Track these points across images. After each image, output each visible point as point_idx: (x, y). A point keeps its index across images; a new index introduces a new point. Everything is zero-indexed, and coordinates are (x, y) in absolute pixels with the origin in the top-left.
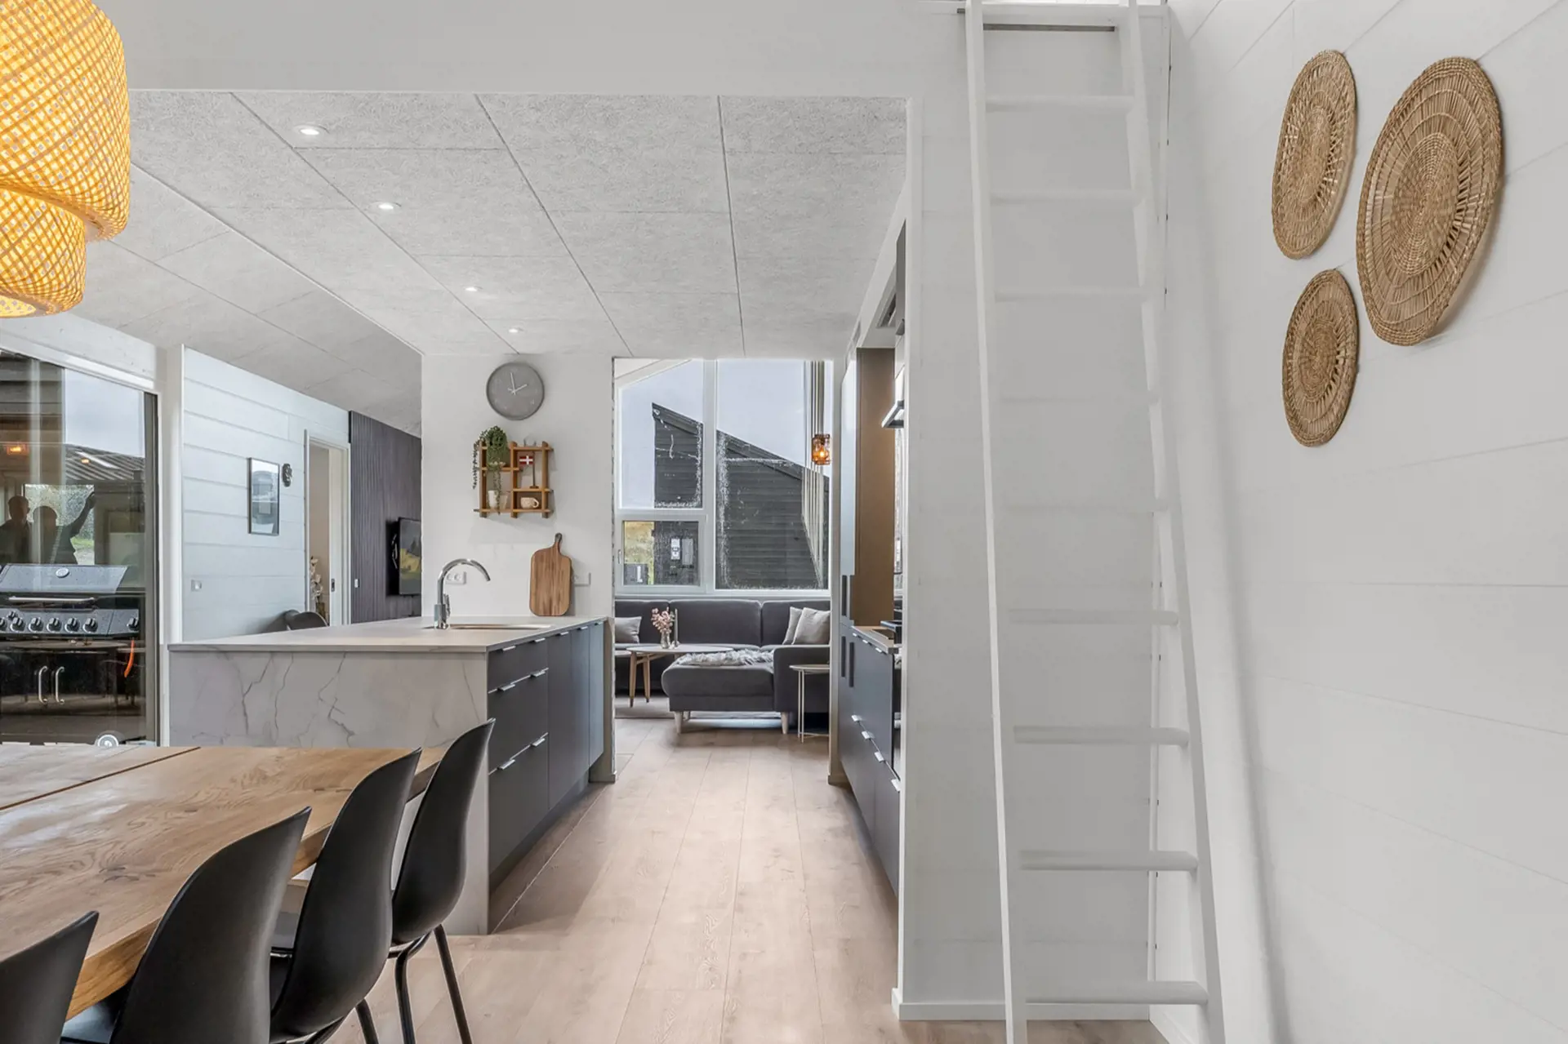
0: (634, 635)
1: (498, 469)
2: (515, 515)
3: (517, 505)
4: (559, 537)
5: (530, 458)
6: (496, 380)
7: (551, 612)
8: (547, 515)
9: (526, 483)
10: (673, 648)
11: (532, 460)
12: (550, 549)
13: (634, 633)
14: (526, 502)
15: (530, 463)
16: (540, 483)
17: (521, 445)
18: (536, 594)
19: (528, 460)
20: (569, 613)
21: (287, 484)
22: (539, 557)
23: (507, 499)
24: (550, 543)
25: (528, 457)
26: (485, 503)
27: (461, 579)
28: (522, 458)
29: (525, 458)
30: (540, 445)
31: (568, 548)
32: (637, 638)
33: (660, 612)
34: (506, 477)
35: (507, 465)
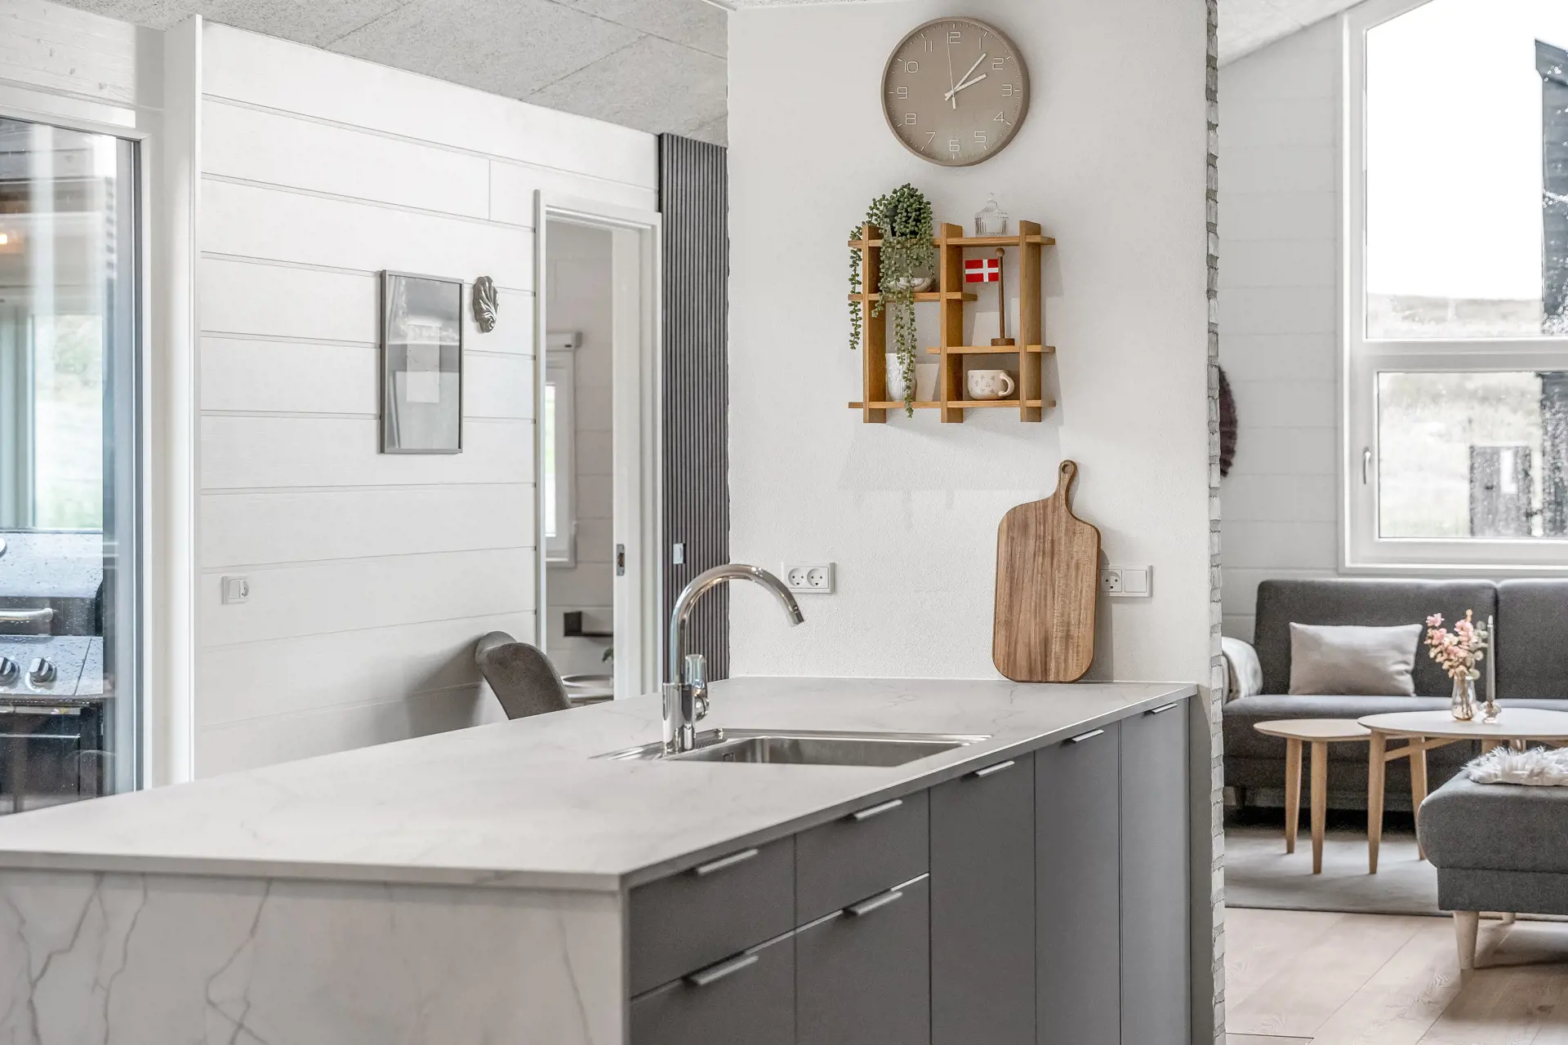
0: (1400, 673)
1: (909, 295)
2: (956, 416)
3: (958, 389)
4: (1070, 471)
5: (992, 264)
6: (906, 65)
7: (1045, 671)
8: (1036, 415)
9: (983, 330)
10: (1482, 721)
11: (995, 270)
12: (1045, 502)
13: (1400, 669)
14: (980, 381)
15: (993, 277)
16: (1016, 328)
17: (970, 234)
18: (1008, 624)
19: (986, 271)
20: (1095, 673)
21: (485, 325)
22: (1018, 523)
23: (934, 373)
24: (1045, 486)
25: (985, 262)
26: (878, 389)
27: (824, 583)
28: (971, 265)
29: (979, 264)
30: (1015, 230)
31: (1093, 500)
32: (1407, 682)
33: (1449, 625)
34: (931, 316)
35: (933, 287)
